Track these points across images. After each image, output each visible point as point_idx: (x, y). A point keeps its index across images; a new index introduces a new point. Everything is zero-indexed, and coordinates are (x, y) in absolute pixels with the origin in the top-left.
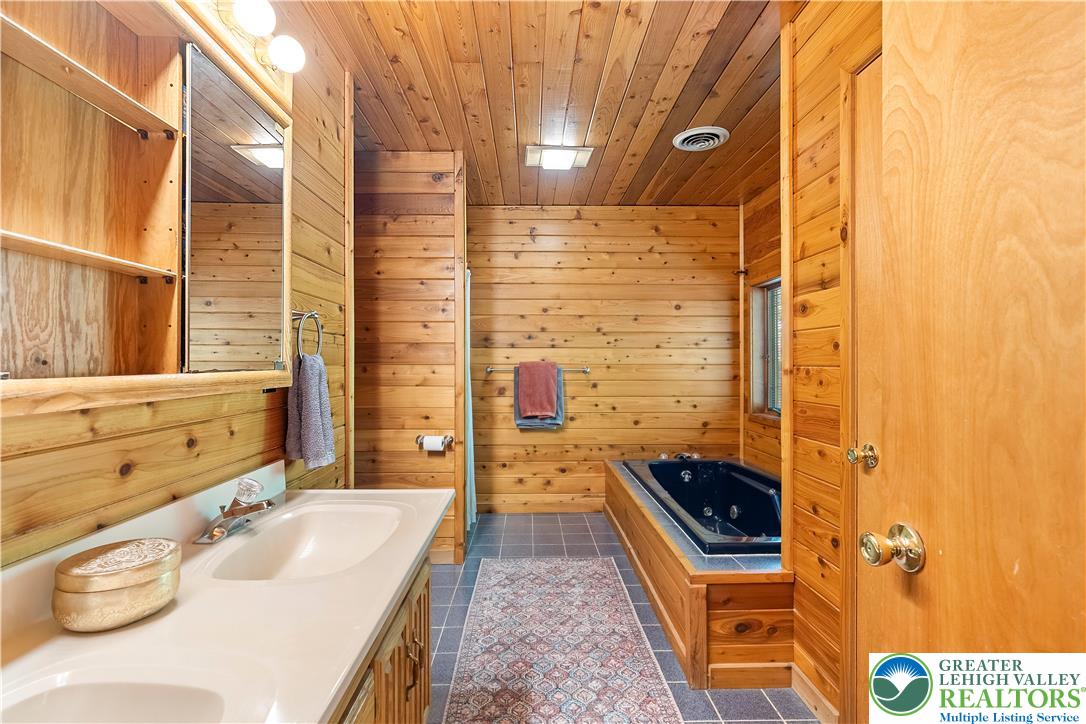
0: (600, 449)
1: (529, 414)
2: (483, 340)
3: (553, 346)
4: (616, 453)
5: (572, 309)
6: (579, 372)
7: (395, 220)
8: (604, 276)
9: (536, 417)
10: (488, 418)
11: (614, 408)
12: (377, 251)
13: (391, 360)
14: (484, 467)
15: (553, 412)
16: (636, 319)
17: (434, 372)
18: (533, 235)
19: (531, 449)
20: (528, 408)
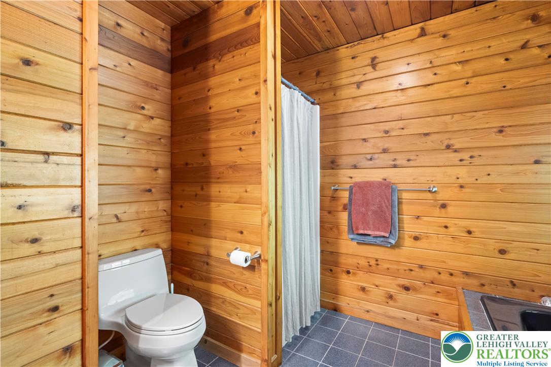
0: (451, 275)
1: (361, 232)
2: (330, 163)
3: (395, 166)
4: (474, 282)
5: (416, 127)
6: (425, 191)
7: (220, 61)
8: (456, 89)
9: (369, 235)
10: (335, 230)
11: (469, 232)
12: (209, 91)
13: (216, 180)
14: (331, 270)
15: (385, 232)
16: (501, 131)
17: (246, 191)
18: (374, 64)
19: (373, 263)
20: (361, 226)
